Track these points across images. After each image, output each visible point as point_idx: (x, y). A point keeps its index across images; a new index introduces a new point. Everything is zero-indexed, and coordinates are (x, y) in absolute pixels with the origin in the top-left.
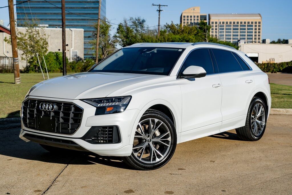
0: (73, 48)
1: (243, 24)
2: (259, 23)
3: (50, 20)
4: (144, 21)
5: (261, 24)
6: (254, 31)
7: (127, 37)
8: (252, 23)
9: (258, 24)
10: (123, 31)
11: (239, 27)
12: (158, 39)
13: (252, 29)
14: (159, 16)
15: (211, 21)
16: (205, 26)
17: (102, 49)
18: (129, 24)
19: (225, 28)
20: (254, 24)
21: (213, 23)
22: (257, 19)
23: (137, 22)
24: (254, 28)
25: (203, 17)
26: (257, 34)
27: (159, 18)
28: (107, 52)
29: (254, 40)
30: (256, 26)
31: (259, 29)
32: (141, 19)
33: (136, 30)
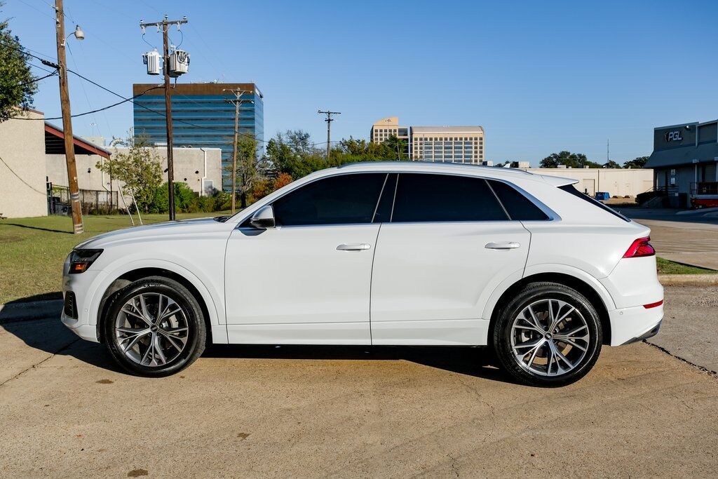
0: (206, 177)
1: (458, 141)
2: (481, 139)
3: (183, 136)
4: (307, 136)
5: (483, 141)
6: (473, 150)
7: (281, 160)
8: (471, 139)
9: (478, 141)
10: (275, 151)
11: (453, 146)
12: (328, 162)
13: (471, 148)
14: (329, 128)
15: (414, 136)
16: (396, 142)
17: (243, 177)
18: (286, 140)
19: (433, 146)
20: (473, 141)
21: (416, 139)
22: (478, 134)
23: (297, 137)
24: (473, 146)
25: (403, 132)
26: (478, 154)
27: (329, 131)
28: (249, 182)
29: (473, 163)
30: (476, 143)
31: (481, 148)
32: (304, 133)
33: (296, 149)
